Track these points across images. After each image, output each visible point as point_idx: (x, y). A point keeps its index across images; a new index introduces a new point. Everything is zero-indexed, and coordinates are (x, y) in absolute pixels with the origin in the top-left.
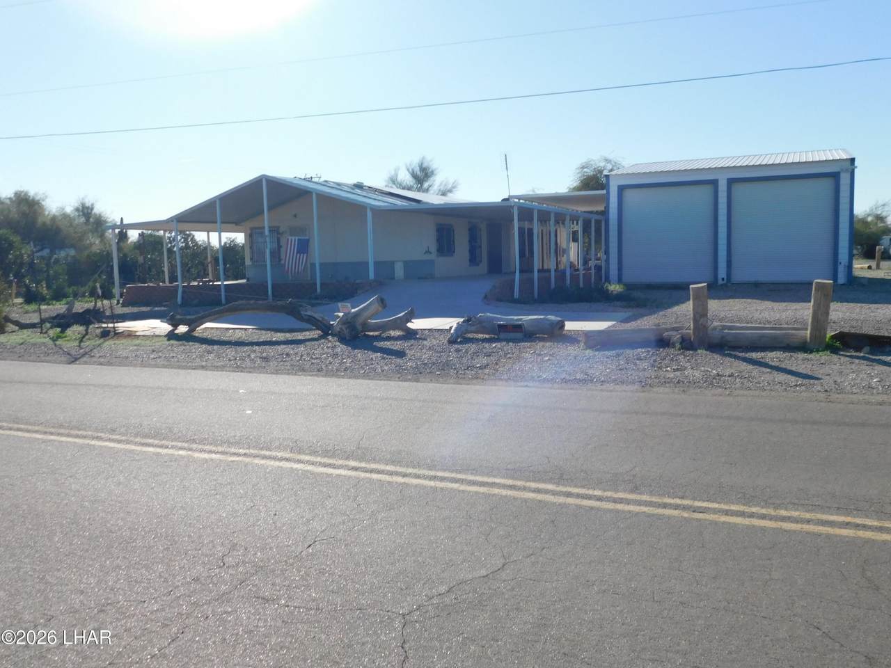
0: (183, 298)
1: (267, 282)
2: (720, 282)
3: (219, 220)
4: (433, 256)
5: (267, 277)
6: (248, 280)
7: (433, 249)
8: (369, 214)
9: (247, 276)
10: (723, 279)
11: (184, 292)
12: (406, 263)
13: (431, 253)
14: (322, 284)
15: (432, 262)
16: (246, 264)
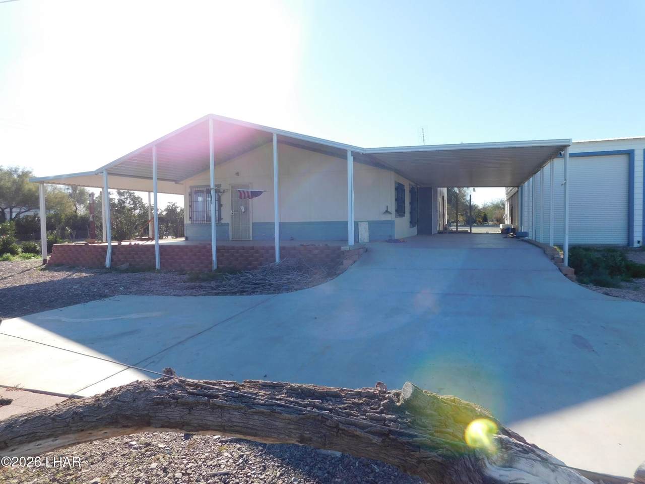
0: (112, 260)
1: (210, 245)
2: (636, 245)
3: (154, 176)
4: (392, 217)
5: (211, 240)
6: (187, 239)
7: (392, 208)
8: (350, 159)
9: (185, 235)
10: (639, 242)
11: (113, 253)
12: (370, 223)
13: (390, 213)
14: (281, 248)
15: (392, 223)
16: (185, 223)
